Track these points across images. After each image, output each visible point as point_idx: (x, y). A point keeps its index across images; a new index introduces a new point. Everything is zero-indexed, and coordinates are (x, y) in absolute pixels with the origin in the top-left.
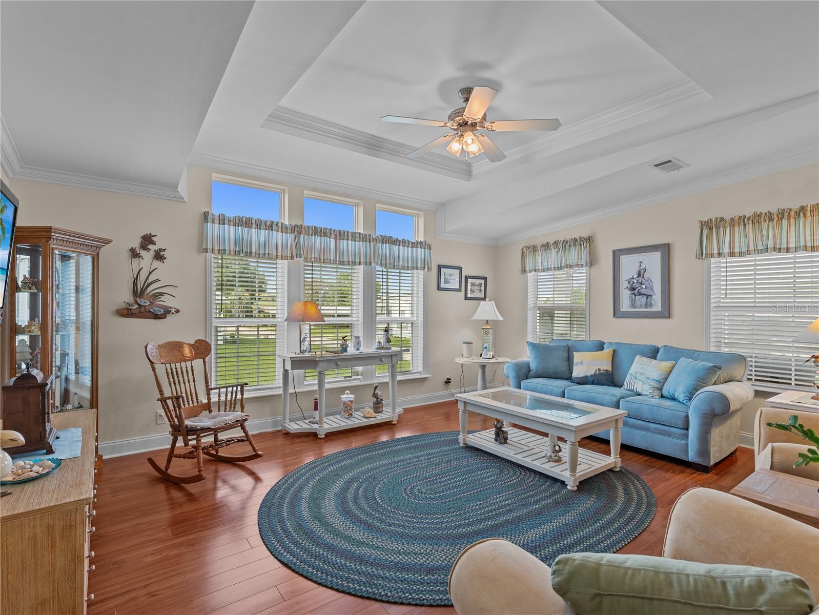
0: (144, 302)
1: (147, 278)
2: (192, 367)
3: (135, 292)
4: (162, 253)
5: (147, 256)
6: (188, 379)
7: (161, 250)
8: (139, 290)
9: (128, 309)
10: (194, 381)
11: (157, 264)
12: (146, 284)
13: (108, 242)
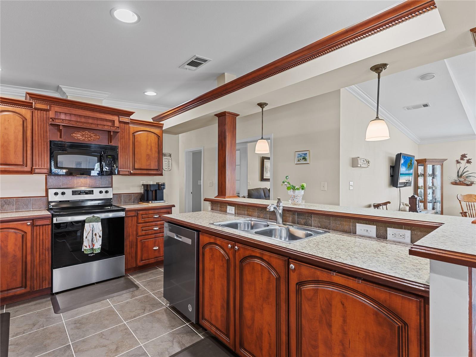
0: (462, 179)
1: (464, 170)
2: (474, 204)
3: (458, 176)
4: (470, 161)
5: (463, 162)
6: (472, 209)
7: (469, 159)
8: (460, 175)
9: (455, 182)
10: (475, 210)
11: (468, 165)
12: (463, 172)
13: (446, 160)
